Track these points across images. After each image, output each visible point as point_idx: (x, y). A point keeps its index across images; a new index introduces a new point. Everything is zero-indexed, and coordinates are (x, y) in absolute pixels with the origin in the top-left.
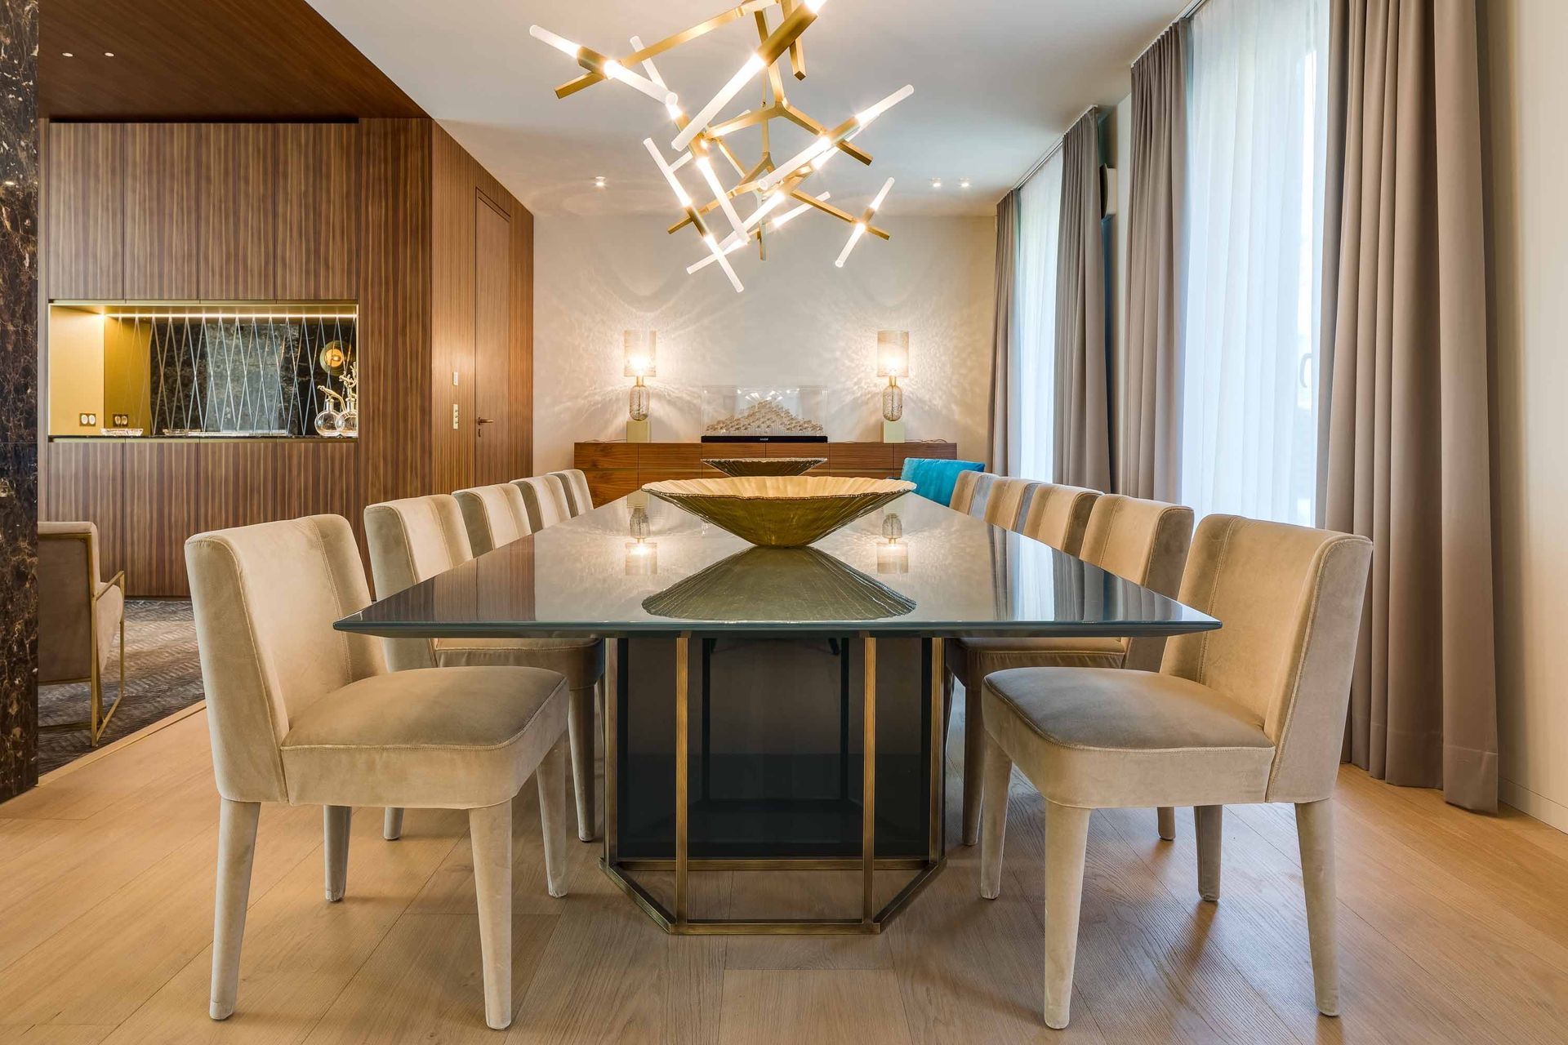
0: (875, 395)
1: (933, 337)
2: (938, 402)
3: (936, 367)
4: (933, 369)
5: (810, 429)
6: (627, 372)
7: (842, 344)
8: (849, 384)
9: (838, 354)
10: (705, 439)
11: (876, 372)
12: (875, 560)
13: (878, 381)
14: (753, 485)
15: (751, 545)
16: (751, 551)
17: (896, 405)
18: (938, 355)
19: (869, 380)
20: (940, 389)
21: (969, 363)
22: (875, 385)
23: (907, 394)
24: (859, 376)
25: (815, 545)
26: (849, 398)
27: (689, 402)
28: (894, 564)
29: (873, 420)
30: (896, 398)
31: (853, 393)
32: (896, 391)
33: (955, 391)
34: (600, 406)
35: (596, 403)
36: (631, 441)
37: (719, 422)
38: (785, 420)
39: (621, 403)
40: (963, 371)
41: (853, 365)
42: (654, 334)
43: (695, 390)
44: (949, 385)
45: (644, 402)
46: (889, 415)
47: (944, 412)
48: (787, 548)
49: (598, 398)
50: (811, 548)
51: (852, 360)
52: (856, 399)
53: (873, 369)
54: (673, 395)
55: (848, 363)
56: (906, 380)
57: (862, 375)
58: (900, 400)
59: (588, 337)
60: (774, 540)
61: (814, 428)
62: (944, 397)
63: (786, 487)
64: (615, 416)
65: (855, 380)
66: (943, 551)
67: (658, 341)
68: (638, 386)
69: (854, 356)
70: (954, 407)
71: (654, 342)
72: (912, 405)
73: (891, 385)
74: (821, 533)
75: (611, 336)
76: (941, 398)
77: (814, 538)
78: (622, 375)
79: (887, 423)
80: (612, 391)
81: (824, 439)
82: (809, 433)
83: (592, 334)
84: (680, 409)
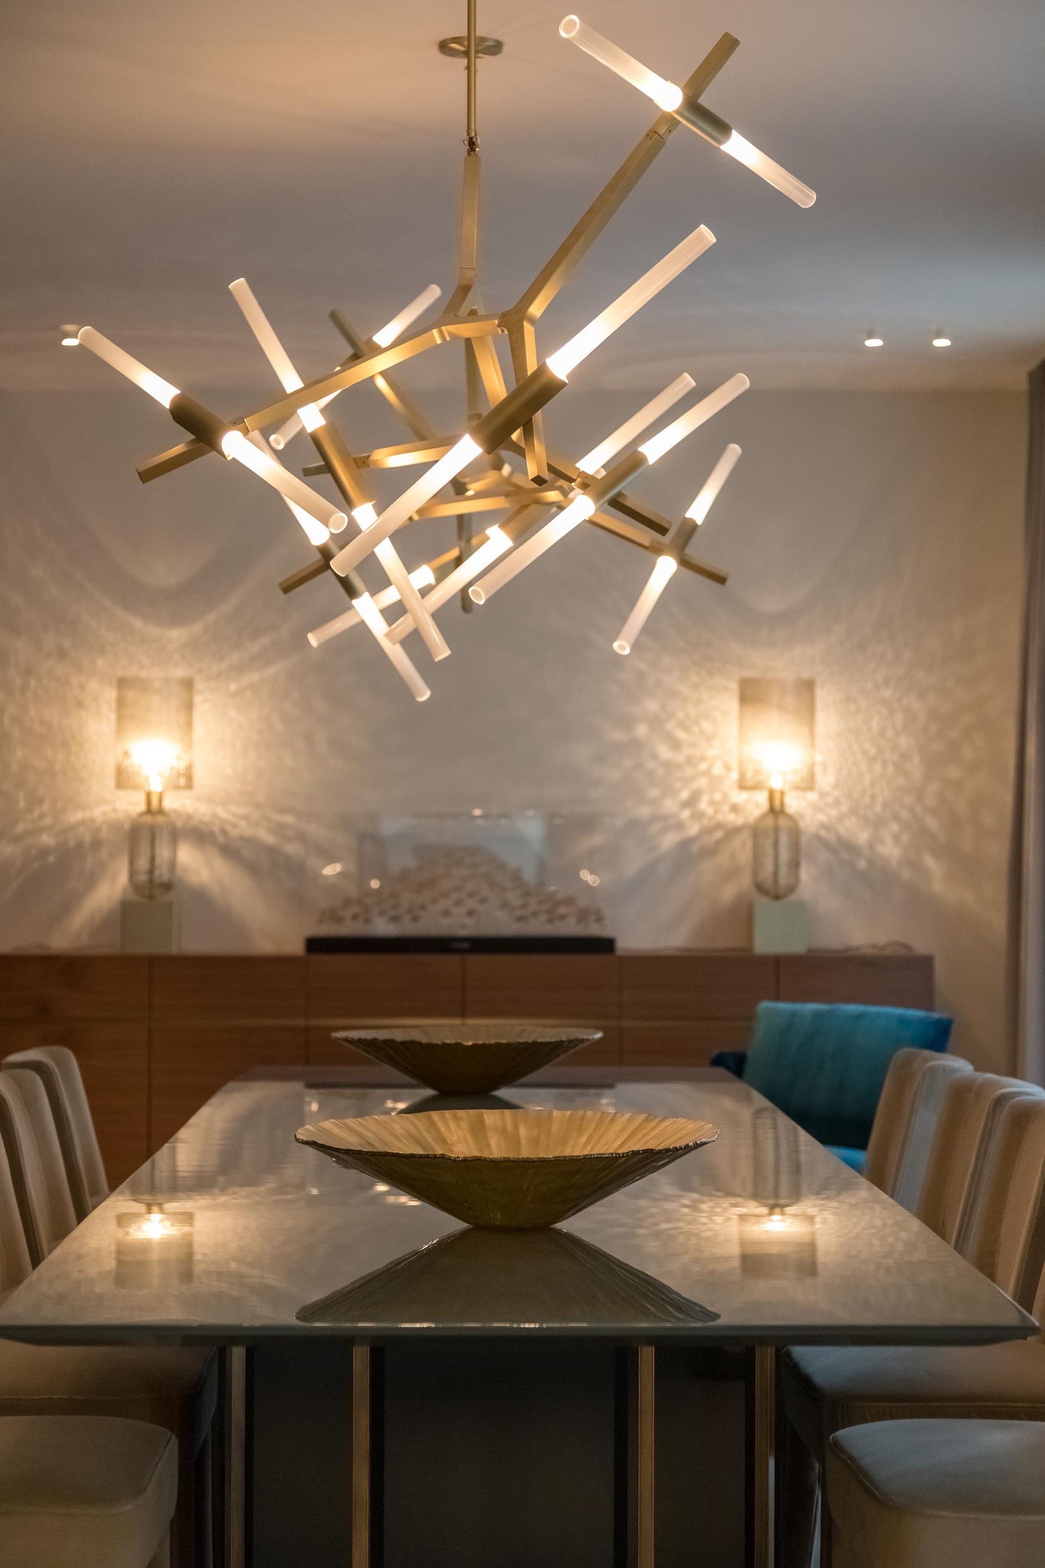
0: (732, 832)
1: (877, 687)
2: (890, 850)
3: (884, 764)
4: (878, 768)
5: (572, 920)
6: (123, 779)
7: (652, 706)
8: (670, 805)
9: (641, 730)
10: (315, 945)
11: (734, 776)
12: (735, 1250)
13: (740, 797)
14: (464, 1125)
15: (463, 1225)
16: (464, 1234)
17: (784, 855)
18: (890, 733)
19: (718, 796)
20: (896, 817)
21: (968, 753)
22: (735, 808)
23: (812, 829)
24: (695, 785)
25: (564, 1226)
26: (669, 841)
27: (272, 852)
28: (781, 1257)
29: (728, 894)
30: (784, 840)
31: (680, 826)
32: (782, 822)
33: (932, 823)
34: (51, 859)
35: (44, 852)
36: (131, 950)
37: (348, 902)
38: (513, 898)
39: (104, 853)
40: (954, 772)
41: (680, 758)
42: (188, 685)
43: (289, 819)
44: (918, 810)
45: (163, 852)
46: (769, 883)
47: (906, 874)
48: (521, 1230)
49: (47, 839)
50: (559, 1232)
51: (676, 745)
52: (686, 844)
53: (728, 768)
54: (234, 833)
55: (665, 752)
56: (812, 796)
57: (702, 782)
58: (796, 847)
59: (23, 690)
60: (498, 1218)
61: (583, 915)
62: (905, 838)
63: (516, 1128)
64: (91, 882)
65: (685, 795)
66: (903, 1235)
67: (198, 699)
68: (149, 811)
69: (681, 735)
70: (930, 862)
71: (189, 707)
72: (825, 856)
73: (772, 810)
74: (575, 1206)
75: (82, 687)
76: (897, 839)
77: (561, 1216)
78: (110, 782)
79: (762, 903)
80: (83, 823)
81: (605, 945)
82: (570, 928)
83: (33, 683)
84: (252, 868)
